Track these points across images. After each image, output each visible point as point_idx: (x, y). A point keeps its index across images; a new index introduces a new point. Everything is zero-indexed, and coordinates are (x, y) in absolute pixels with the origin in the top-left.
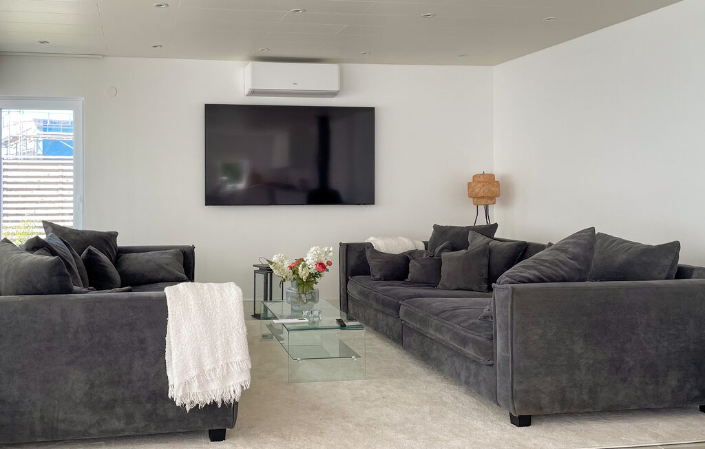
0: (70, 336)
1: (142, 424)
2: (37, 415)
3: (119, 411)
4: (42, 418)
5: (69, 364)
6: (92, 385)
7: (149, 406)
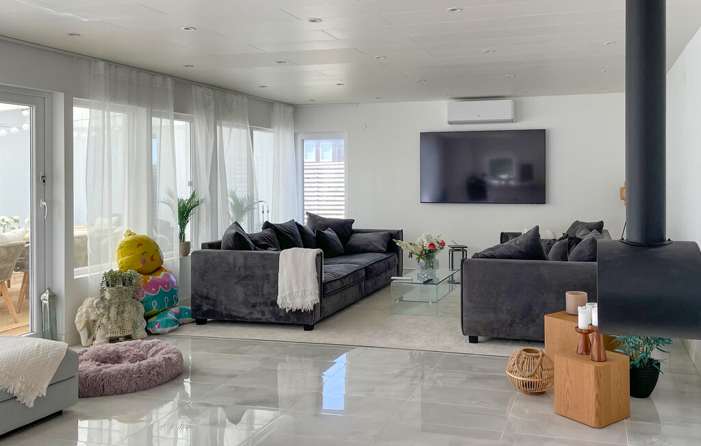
0: (237, 270)
1: (269, 317)
2: (223, 307)
3: (258, 308)
4: (225, 308)
5: (236, 283)
6: (246, 295)
7: (271, 308)
